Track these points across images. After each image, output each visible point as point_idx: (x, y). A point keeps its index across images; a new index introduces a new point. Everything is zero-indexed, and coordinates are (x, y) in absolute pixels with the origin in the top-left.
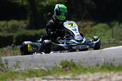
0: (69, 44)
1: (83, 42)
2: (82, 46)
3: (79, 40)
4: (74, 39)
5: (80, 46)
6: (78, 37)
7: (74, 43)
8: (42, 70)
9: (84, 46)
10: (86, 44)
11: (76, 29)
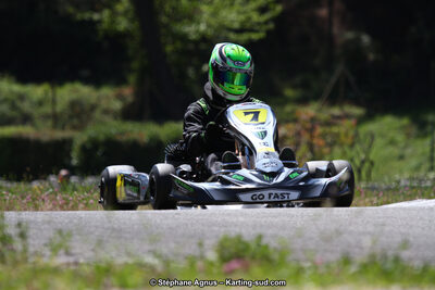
0: (229, 183)
1: (281, 178)
2: (273, 192)
3: (268, 170)
4: (250, 166)
5: (266, 193)
6: (267, 160)
7: (247, 180)
8: (141, 266)
9: (279, 192)
10: (287, 185)
11: (265, 133)
